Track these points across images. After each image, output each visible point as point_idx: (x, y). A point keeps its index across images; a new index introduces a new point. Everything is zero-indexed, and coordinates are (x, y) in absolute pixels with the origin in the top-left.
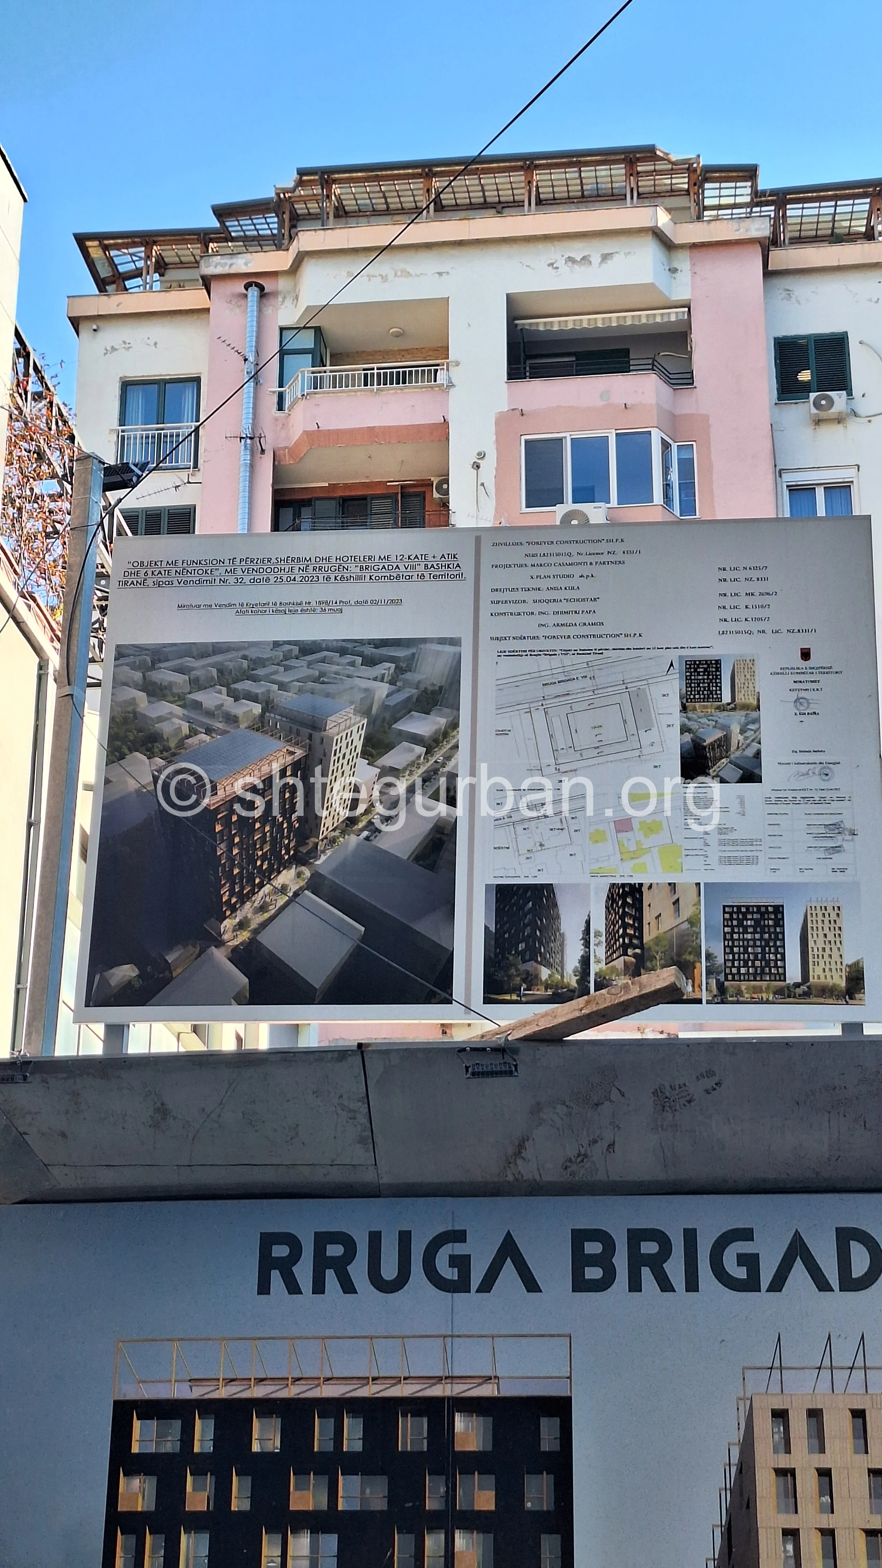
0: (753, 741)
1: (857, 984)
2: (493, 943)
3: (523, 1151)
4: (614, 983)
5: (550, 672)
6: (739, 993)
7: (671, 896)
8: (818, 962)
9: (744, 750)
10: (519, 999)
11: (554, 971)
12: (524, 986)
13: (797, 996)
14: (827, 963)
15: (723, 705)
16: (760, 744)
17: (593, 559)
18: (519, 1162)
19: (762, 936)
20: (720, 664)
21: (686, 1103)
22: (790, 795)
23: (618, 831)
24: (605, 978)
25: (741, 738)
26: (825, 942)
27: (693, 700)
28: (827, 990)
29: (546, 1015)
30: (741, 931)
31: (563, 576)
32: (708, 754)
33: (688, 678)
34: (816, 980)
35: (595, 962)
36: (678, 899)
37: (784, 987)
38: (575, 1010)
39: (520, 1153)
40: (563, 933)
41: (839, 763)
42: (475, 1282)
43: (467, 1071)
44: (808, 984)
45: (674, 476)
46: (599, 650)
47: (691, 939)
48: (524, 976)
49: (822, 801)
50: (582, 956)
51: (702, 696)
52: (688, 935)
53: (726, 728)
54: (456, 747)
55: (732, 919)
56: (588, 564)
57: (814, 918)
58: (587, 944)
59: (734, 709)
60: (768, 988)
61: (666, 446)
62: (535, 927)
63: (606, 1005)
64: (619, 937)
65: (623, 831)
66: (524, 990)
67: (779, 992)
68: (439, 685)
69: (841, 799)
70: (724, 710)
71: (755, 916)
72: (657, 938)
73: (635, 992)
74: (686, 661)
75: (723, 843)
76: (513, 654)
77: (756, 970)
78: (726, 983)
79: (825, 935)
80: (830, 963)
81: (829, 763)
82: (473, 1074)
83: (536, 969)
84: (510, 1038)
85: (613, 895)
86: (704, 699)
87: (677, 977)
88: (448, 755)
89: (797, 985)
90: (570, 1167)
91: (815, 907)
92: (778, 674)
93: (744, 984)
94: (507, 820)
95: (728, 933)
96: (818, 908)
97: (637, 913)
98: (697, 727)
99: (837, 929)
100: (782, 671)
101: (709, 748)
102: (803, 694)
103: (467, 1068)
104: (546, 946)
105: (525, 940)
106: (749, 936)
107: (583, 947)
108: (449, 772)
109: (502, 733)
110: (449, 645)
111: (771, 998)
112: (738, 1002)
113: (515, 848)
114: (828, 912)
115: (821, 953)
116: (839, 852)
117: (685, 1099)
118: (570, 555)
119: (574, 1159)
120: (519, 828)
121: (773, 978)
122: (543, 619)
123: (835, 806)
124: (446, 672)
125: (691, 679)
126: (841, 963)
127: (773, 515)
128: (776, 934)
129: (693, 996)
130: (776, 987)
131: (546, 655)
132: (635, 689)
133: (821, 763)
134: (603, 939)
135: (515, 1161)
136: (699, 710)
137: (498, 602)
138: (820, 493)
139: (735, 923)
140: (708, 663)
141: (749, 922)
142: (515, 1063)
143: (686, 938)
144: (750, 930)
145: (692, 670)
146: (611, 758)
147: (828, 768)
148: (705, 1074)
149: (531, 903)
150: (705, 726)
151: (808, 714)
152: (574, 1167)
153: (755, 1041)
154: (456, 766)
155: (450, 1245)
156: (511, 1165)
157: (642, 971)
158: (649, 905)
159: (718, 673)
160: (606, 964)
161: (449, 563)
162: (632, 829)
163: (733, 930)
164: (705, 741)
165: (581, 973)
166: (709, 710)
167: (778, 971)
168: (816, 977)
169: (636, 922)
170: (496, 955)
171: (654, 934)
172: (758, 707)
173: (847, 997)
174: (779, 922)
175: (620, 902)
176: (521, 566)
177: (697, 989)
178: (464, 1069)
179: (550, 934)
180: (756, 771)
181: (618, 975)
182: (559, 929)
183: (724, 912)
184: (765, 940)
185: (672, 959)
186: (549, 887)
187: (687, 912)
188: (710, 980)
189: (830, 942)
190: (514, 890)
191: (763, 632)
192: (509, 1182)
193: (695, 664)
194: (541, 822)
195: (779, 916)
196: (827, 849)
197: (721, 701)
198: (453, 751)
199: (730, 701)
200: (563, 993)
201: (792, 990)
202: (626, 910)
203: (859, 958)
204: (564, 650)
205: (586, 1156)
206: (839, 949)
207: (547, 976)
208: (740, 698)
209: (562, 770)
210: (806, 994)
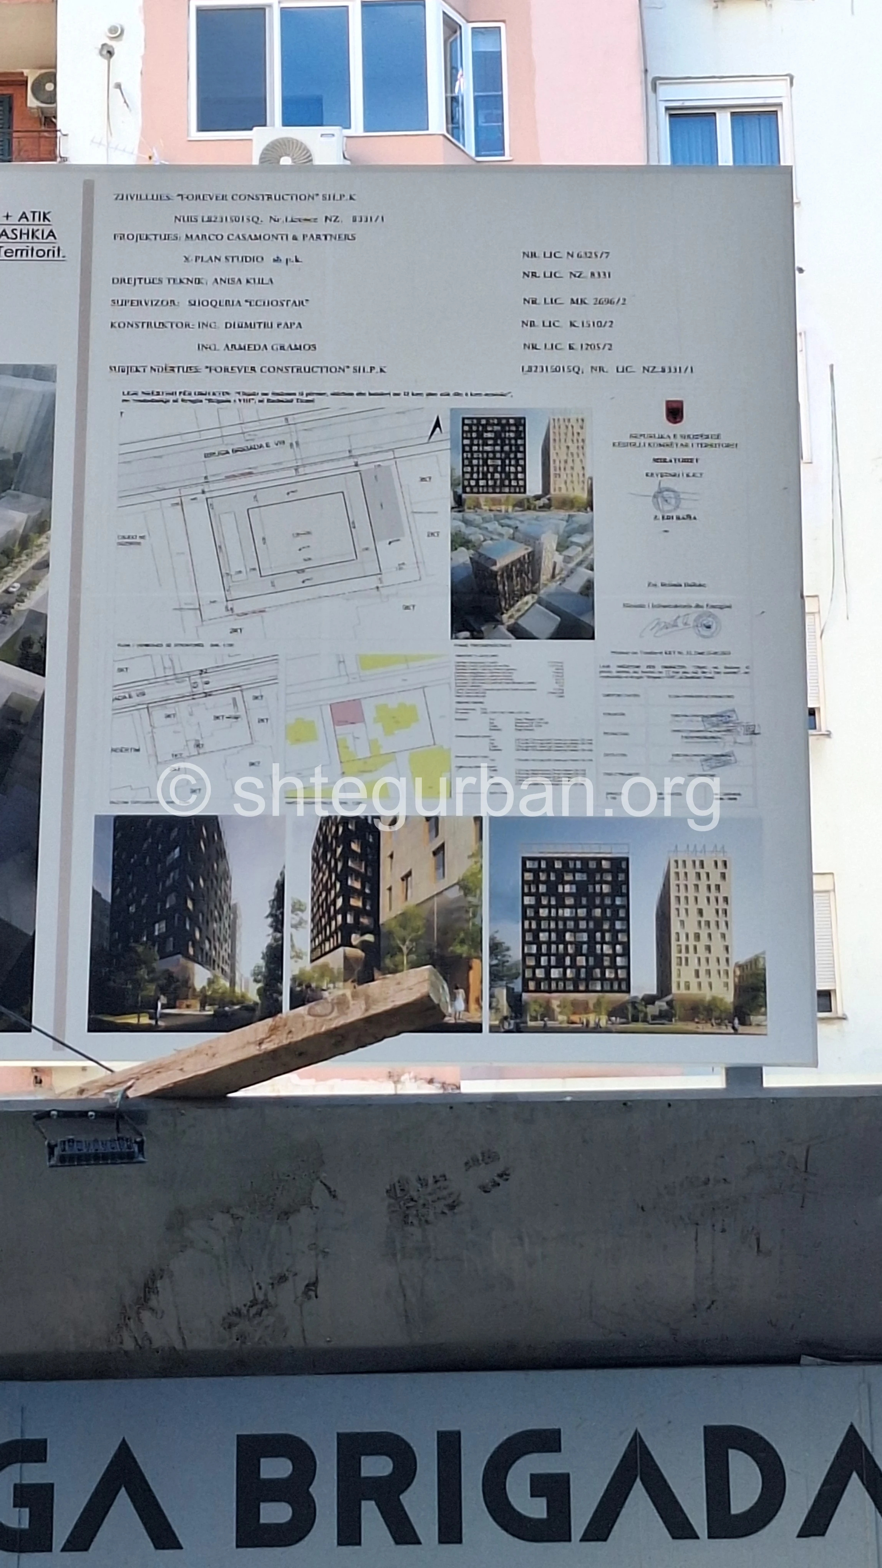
0: (579, 564)
1: (755, 998)
2: (107, 922)
3: (153, 1297)
4: (326, 994)
5: (217, 433)
6: (548, 1012)
7: (431, 840)
8: (687, 959)
9: (563, 580)
10: (153, 1022)
11: (218, 972)
12: (163, 1000)
13: (649, 1018)
14: (703, 961)
15: (528, 500)
16: (592, 569)
17: (299, 229)
18: (146, 1315)
19: (589, 912)
20: (524, 425)
21: (446, 1211)
22: (643, 662)
23: (337, 722)
24: (309, 986)
25: (559, 558)
26: (700, 922)
27: (475, 490)
28: (701, 1008)
29: (197, 1052)
30: (553, 902)
31: (245, 259)
32: (500, 587)
33: (467, 449)
34: (683, 990)
35: (292, 958)
36: (443, 846)
37: (627, 1002)
38: (249, 1043)
39: (146, 1300)
40: (235, 905)
41: (729, 607)
42: (61, 1532)
43: (51, 1153)
44: (669, 998)
45: (466, 85)
46: (307, 395)
47: (465, 916)
48: (163, 982)
49: (700, 673)
50: (269, 947)
51: (491, 483)
52: (459, 909)
53: (531, 540)
54: (44, 565)
55: (537, 881)
56: (290, 237)
57: (682, 882)
58: (278, 924)
59: (547, 507)
60: (598, 1004)
61: (451, 28)
62: (183, 893)
63: (305, 1035)
64: (336, 912)
65: (346, 722)
66: (164, 1007)
67: (618, 1011)
68: (12, 452)
69: (733, 671)
70: (529, 508)
71: (579, 877)
72: (403, 914)
73: (356, 1013)
74: (464, 419)
75: (524, 746)
76: (153, 398)
77: (578, 973)
78: (525, 996)
79: (700, 912)
80: (707, 960)
81: (713, 607)
82: (62, 1159)
83: (185, 969)
84: (131, 1094)
85: (325, 837)
86: (494, 486)
87: (433, 985)
88: (26, 580)
89: (649, 1000)
90: (236, 1325)
91: (684, 862)
92: (626, 445)
93: (555, 998)
94: (136, 700)
95: (530, 906)
96: (689, 864)
97: (369, 869)
98: (482, 539)
99: (721, 900)
100: (633, 440)
101: (502, 576)
102: (667, 482)
103: (51, 1148)
104: (203, 927)
105: (166, 916)
106: (567, 913)
107: (271, 931)
108: (31, 612)
109: (128, 541)
110: (34, 378)
111: (603, 1023)
112: (545, 1030)
113: (151, 751)
114: (706, 869)
115: (692, 942)
116: (725, 764)
117: (443, 1202)
118: (256, 220)
119: (244, 1311)
120: (158, 714)
121: (607, 987)
122: (206, 336)
123: (723, 684)
124: (27, 432)
125: (471, 451)
126: (727, 960)
127: (639, 160)
128: (615, 909)
129: (466, 1018)
130: (610, 1002)
131: (210, 401)
132: (372, 466)
133: (698, 606)
134: (307, 915)
135: (138, 1313)
136: (486, 508)
137: (124, 303)
138: (724, 122)
139: (542, 888)
140: (503, 423)
141: (567, 888)
142: (138, 1140)
143: (455, 916)
144: (569, 901)
145: (474, 435)
146: (325, 590)
147: (710, 615)
148: (480, 1158)
149: (177, 850)
150: (495, 537)
151: (678, 518)
152: (243, 1325)
153: (568, 1099)
154: (45, 599)
155: (17, 1466)
156: (131, 1323)
157: (377, 974)
158: (391, 856)
159: (520, 442)
160: (312, 961)
161: (35, 228)
162: (362, 720)
163: (538, 901)
164: (495, 564)
165: (265, 977)
166: (503, 508)
167: (616, 973)
168: (682, 985)
169: (367, 885)
170: (113, 944)
171: (399, 908)
172: (590, 505)
173: (736, 1021)
174: (621, 888)
175: (339, 850)
176: (167, 237)
177: (473, 1006)
178: (46, 1151)
179: (213, 907)
180: (585, 619)
181: (332, 981)
182: (227, 898)
183: (525, 870)
184: (595, 919)
185: (430, 953)
186: (211, 823)
187: (457, 869)
188: (496, 991)
189: (708, 923)
190: (149, 824)
191: (601, 369)
192: (126, 1352)
193: (479, 424)
194: (198, 704)
195: (621, 877)
196: (707, 759)
197: (525, 492)
198: (40, 573)
199: (540, 492)
200: (234, 1013)
201: (640, 1008)
202: (350, 863)
203: (757, 952)
204: (245, 394)
205: (266, 1304)
206: (723, 936)
207: (205, 983)
208: (559, 488)
209: (236, 611)
210: (665, 1016)
